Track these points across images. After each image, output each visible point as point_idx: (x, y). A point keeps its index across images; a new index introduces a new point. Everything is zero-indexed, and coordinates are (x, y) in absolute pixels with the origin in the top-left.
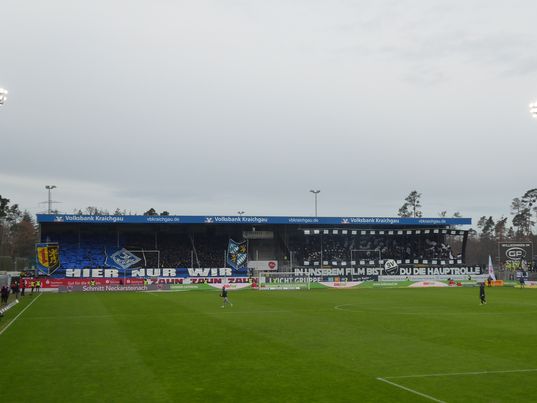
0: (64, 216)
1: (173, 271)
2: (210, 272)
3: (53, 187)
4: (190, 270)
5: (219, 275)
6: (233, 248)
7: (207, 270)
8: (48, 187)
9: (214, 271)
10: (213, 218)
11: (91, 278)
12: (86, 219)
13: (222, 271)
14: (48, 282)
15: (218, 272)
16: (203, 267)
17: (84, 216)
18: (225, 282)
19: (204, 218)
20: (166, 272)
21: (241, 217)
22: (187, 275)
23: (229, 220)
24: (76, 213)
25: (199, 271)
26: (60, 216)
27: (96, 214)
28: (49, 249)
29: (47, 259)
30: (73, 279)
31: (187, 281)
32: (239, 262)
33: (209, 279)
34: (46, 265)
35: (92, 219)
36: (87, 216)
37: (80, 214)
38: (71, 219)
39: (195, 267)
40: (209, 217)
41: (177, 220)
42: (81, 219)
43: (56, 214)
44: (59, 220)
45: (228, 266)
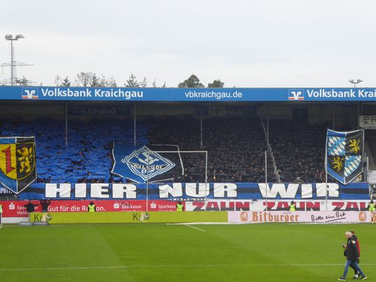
0: (38, 90)
1: (232, 188)
2: (299, 192)
3: (18, 37)
4: (263, 187)
5: (315, 197)
6: (336, 144)
7: (293, 187)
8: (9, 38)
9: (307, 189)
10: (304, 91)
11: (89, 200)
12: (77, 94)
13: (322, 188)
14: (12, 207)
15: (314, 191)
16: (287, 180)
17: (74, 89)
18: (327, 208)
19: (287, 91)
20: (219, 188)
21: (356, 90)
22: (256, 195)
23: (334, 95)
24: (60, 83)
25: (278, 187)
26: (31, 89)
27: (95, 86)
28: (18, 147)
29: (14, 164)
30: (58, 200)
31: (257, 206)
32: (347, 172)
33: (298, 202)
34: (13, 175)
35: (89, 94)
36: (79, 89)
37: (66, 86)
38: (51, 94)
39: (272, 181)
40: (297, 90)
41: (239, 95)
42: (69, 94)
43: (24, 86)
44: (30, 96)
45: (331, 180)
